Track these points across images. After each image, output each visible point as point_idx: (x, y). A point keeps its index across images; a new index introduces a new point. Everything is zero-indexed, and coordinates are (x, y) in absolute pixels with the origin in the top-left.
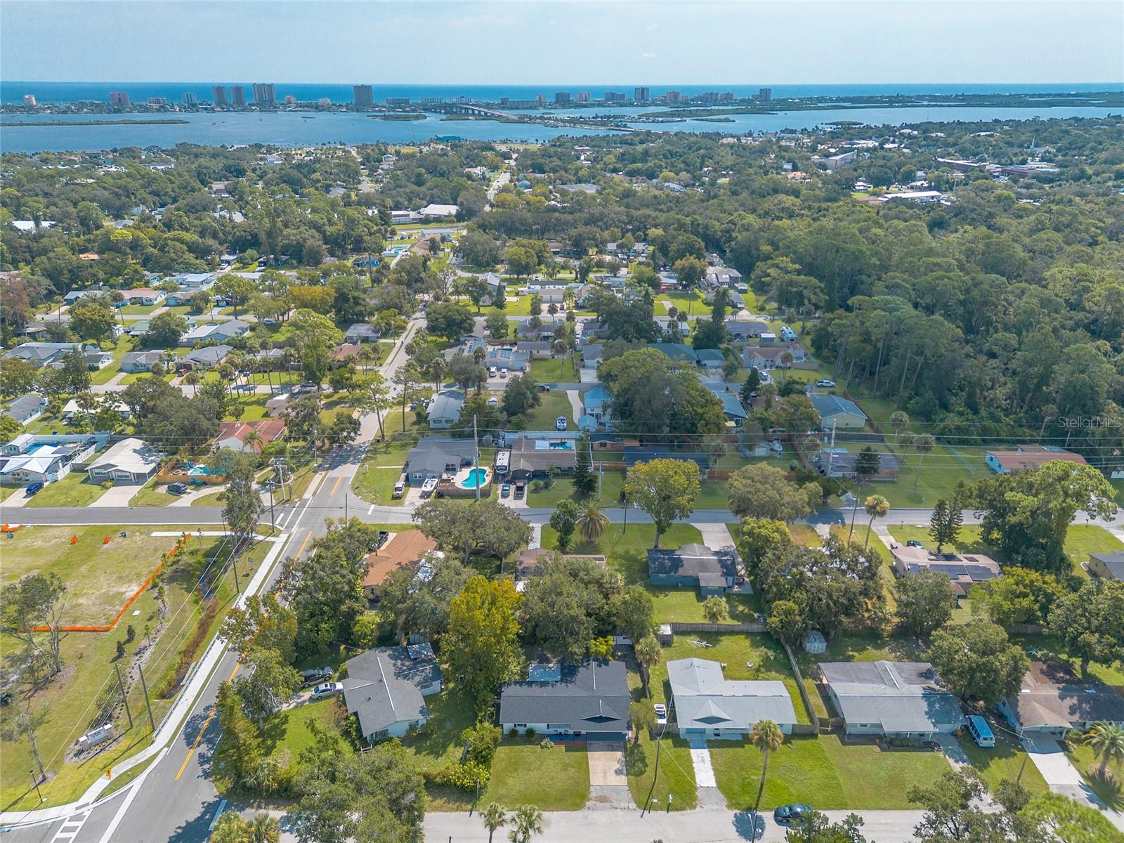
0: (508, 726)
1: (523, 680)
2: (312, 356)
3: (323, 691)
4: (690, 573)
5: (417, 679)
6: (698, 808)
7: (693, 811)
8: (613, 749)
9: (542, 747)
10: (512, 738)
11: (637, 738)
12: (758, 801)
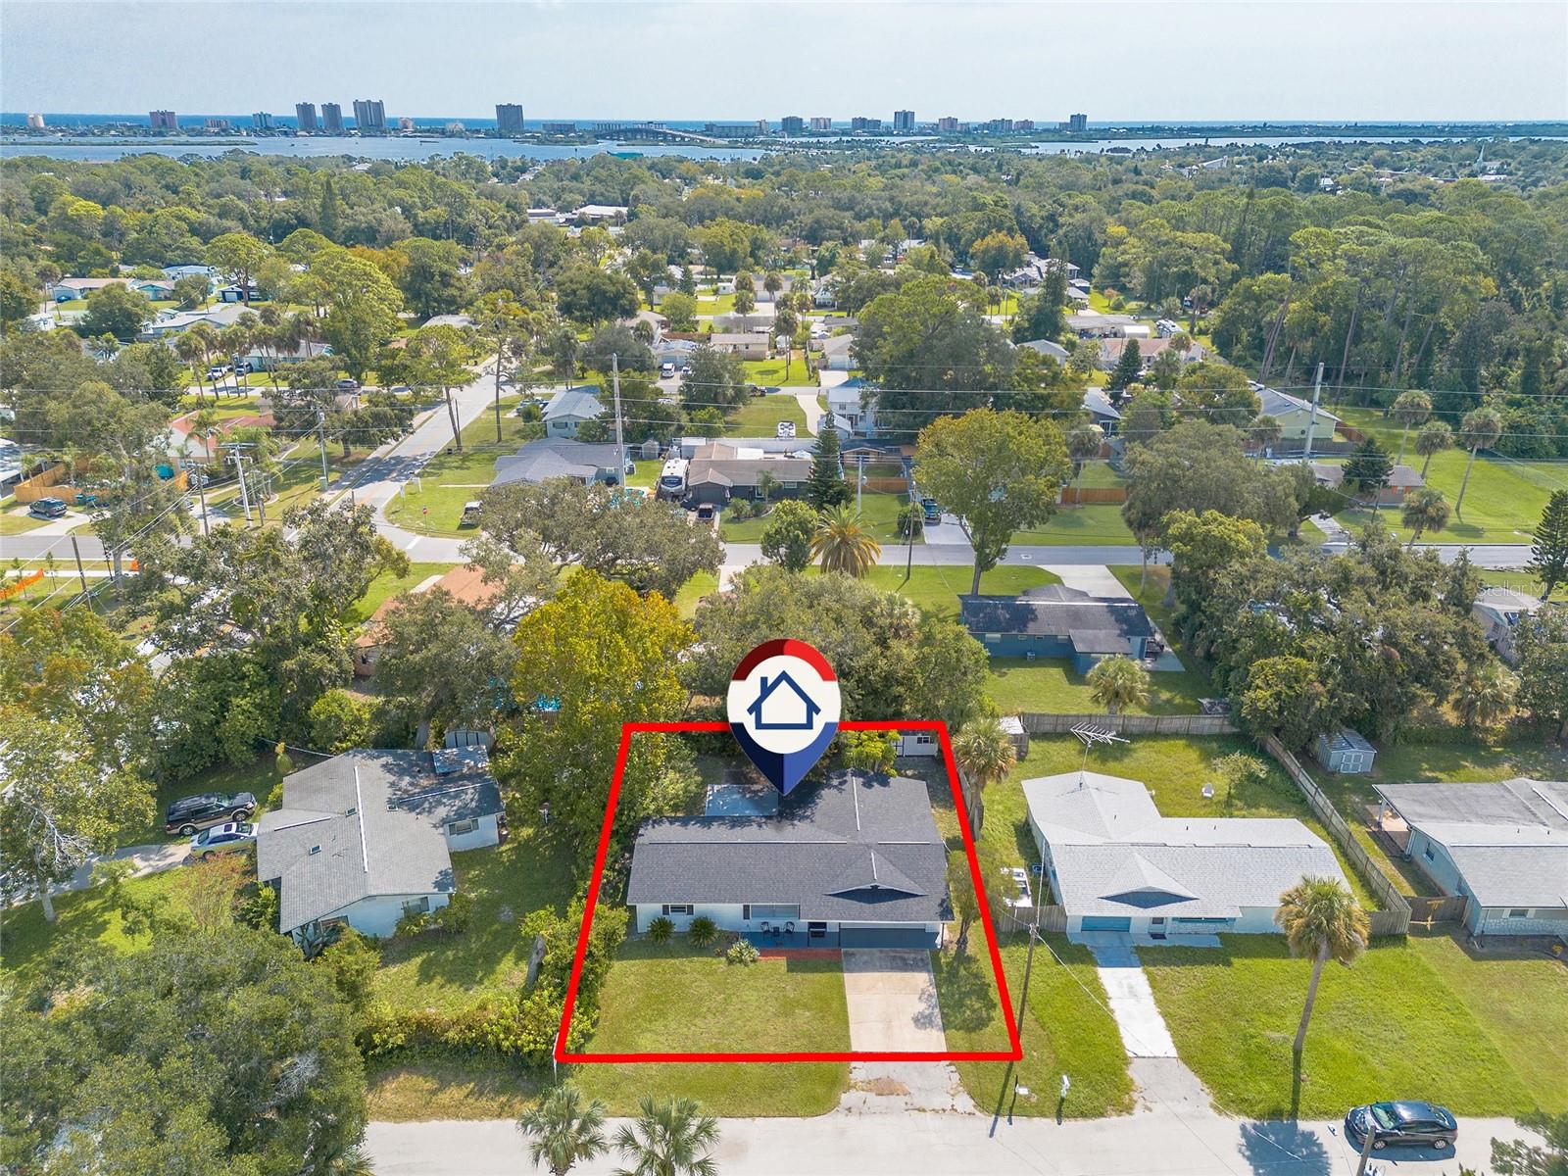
0: (648, 911)
1: (690, 811)
2: (344, 319)
3: (216, 840)
4: (1052, 630)
5: (442, 812)
6: (1138, 1110)
7: (1126, 1117)
8: (905, 966)
9: (731, 962)
10: (659, 939)
11: (962, 942)
12: (1296, 1091)
